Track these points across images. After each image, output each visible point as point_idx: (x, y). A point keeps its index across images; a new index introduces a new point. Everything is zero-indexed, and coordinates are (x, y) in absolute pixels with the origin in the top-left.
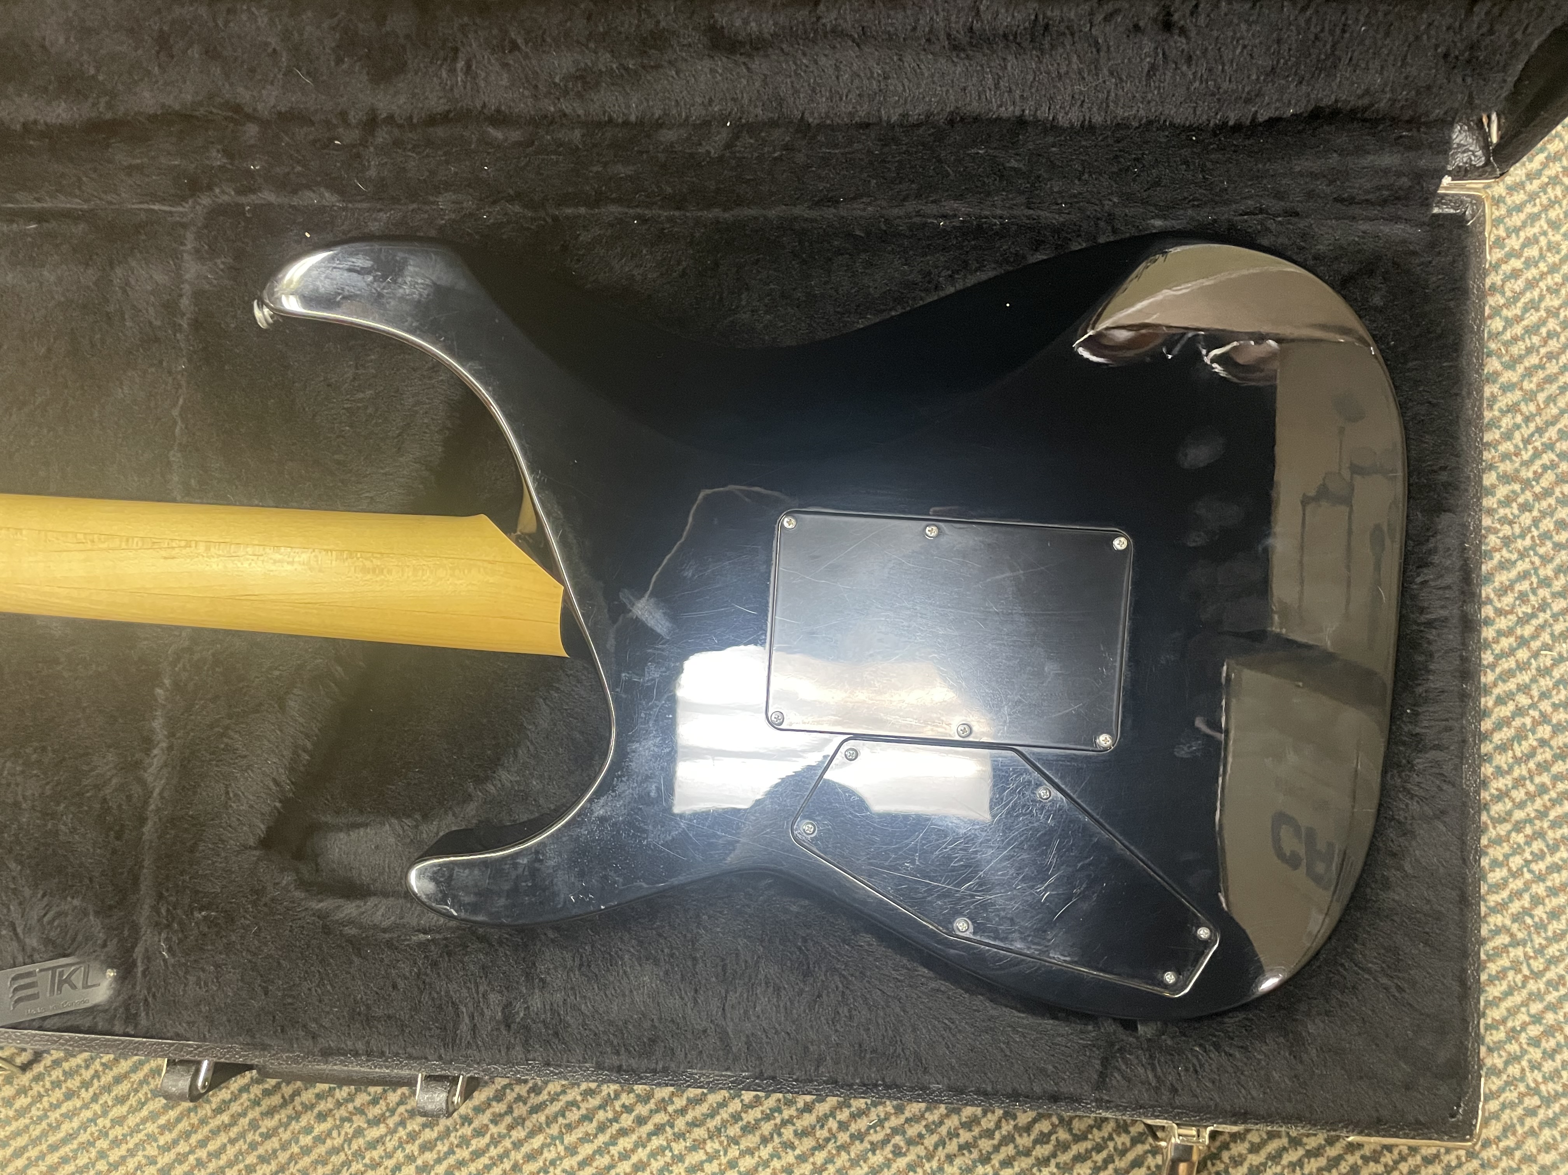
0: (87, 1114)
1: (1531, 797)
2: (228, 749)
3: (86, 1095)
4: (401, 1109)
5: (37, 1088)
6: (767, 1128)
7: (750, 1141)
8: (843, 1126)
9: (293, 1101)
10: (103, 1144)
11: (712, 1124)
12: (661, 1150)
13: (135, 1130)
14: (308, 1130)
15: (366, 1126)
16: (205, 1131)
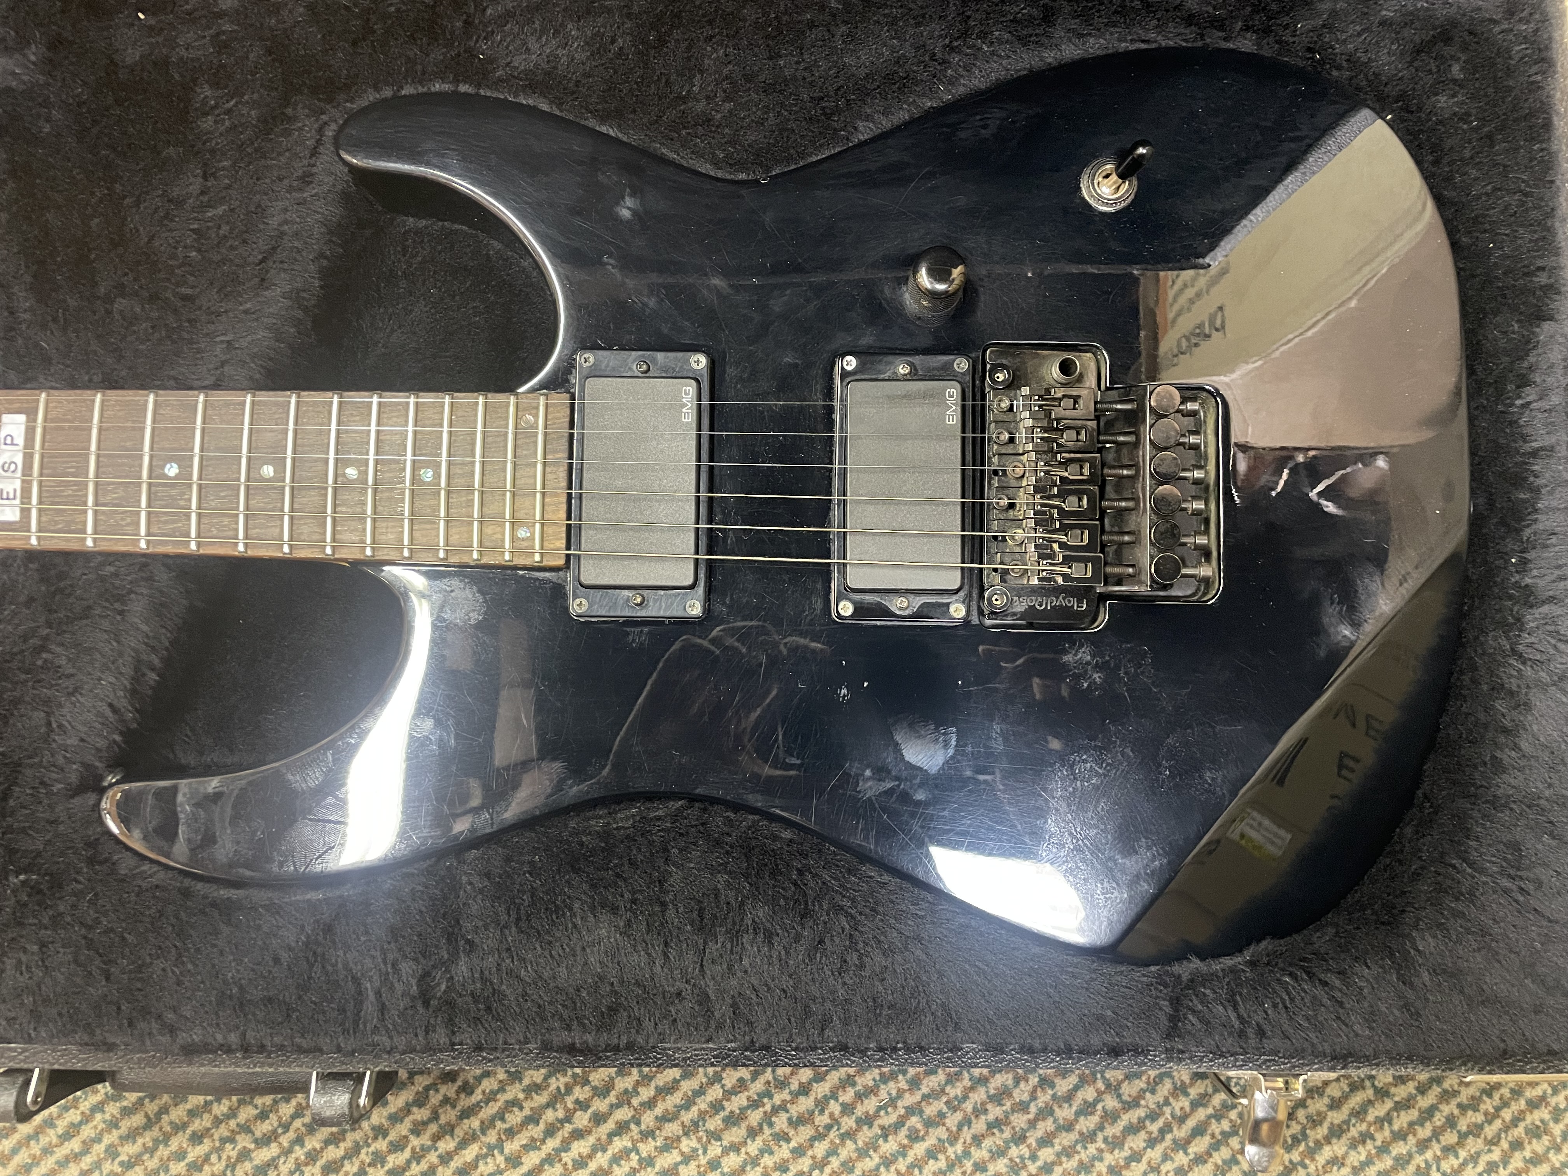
2: (47, 666)
4: (298, 1123)
6: (755, 1117)
7: (736, 1134)
8: (848, 1109)
9: (159, 1119)
11: (687, 1117)
12: (625, 1154)
14: (180, 1155)
15: (252, 1146)
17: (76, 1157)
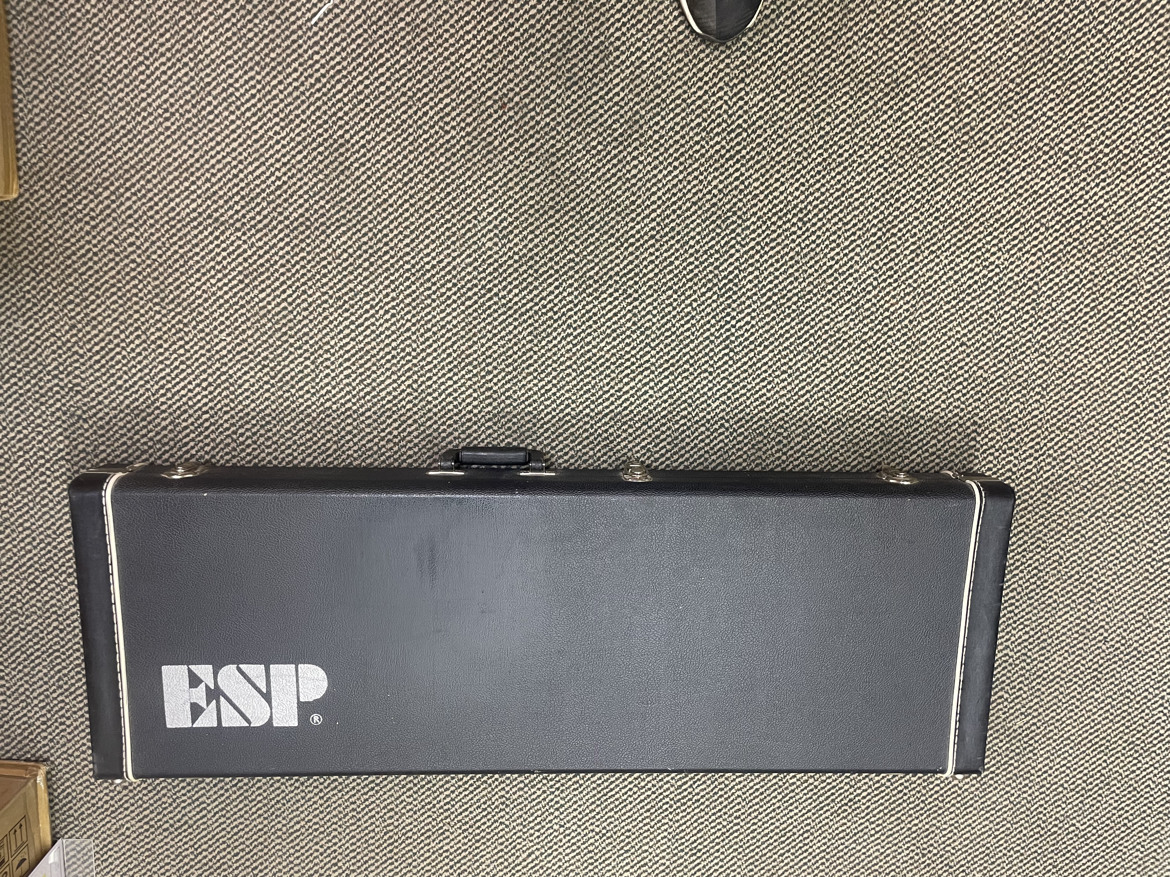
17: (545, 423)
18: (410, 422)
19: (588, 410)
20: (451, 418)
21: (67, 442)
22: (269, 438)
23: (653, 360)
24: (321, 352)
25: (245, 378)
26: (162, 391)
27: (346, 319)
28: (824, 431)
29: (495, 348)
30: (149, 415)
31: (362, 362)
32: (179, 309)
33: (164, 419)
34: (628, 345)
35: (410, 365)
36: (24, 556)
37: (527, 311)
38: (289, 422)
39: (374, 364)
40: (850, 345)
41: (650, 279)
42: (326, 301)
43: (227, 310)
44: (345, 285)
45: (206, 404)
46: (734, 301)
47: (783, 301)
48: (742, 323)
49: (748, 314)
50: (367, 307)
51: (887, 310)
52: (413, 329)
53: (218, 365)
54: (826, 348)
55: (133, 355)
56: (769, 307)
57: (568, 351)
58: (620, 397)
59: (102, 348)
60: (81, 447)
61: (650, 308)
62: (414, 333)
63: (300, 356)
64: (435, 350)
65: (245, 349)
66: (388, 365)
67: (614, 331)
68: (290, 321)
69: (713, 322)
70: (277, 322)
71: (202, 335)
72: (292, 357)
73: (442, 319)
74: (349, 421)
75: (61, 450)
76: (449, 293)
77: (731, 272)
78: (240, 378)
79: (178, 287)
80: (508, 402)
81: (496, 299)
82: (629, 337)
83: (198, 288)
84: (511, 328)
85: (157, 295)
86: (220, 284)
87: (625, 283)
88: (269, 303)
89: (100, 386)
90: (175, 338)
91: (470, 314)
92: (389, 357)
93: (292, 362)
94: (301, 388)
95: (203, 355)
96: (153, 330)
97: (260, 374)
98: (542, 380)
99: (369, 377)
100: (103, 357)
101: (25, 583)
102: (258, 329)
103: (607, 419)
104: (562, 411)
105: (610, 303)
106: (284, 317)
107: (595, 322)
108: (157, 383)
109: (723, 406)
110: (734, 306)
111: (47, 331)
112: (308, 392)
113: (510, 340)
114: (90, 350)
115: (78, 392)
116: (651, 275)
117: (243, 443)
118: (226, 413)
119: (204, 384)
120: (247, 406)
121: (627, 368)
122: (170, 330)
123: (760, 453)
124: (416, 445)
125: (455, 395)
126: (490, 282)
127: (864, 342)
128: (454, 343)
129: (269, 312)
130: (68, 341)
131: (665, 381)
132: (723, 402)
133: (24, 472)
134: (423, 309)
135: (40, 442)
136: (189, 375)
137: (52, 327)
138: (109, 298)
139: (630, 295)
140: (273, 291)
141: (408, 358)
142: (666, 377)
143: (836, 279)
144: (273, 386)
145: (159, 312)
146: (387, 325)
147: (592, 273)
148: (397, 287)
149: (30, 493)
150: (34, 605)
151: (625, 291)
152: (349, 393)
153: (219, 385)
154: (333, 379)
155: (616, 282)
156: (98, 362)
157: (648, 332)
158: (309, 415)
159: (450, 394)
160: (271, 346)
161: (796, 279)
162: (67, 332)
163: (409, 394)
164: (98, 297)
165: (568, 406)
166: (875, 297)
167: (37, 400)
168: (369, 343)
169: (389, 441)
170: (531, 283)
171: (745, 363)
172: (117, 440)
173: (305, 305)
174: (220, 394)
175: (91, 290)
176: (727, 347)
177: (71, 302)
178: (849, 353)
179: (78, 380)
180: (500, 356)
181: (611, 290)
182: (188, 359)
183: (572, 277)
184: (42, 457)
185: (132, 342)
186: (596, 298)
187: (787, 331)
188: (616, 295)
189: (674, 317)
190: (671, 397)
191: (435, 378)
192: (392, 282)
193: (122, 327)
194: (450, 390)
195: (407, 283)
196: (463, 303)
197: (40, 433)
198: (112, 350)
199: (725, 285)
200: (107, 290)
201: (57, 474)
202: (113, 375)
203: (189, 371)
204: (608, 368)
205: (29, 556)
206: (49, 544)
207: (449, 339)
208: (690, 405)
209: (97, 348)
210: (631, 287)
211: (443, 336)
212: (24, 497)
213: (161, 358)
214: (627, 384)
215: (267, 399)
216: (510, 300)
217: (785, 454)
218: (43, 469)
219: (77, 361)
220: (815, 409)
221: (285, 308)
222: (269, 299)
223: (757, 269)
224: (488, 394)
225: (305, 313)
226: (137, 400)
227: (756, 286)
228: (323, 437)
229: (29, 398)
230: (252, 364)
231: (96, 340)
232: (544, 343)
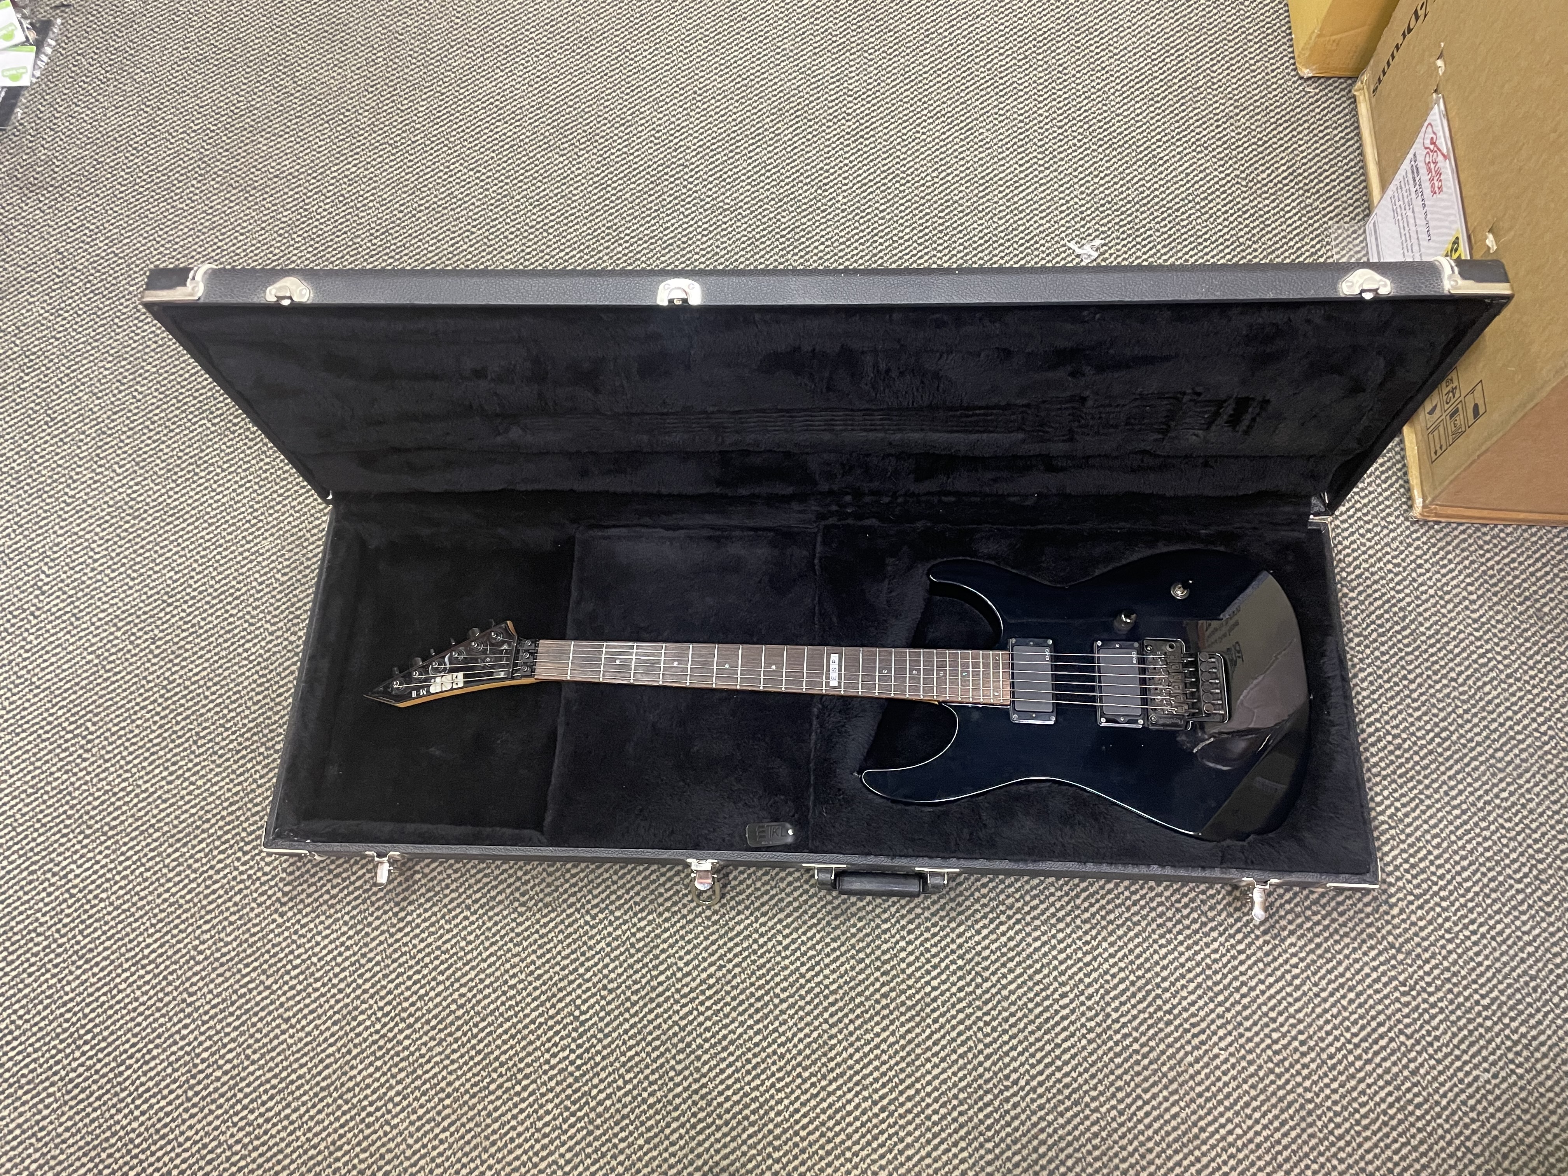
0: (748, 922)
1: (1388, 766)
2: (845, 732)
3: (747, 913)
5: (723, 911)
6: (1068, 919)
7: (1061, 926)
8: (1103, 918)
10: (756, 936)
11: (1043, 918)
12: (1020, 931)
13: (772, 928)
14: (854, 925)
16: (805, 928)
17: (815, 925)
18: (985, 932)
19: (761, 941)
20: (934, 935)
21: (1413, 918)
22: (1160, 916)
23: (676, 1007)
24: (1099, 1030)
25: (1193, 997)
26: (1297, 982)
27: (1067, 1075)
28: (468, 908)
29: (877, 1029)
30: (1312, 951)
31: (1046, 1015)
32: (1281, 1093)
33: (1293, 945)
34: (707, 1029)
35: (985, 1009)
36: (1458, 773)
37: (835, 1079)
38: (1137, 936)
39: (1031, 1011)
40: (428, 1022)
41: (677, 1119)
42: (1093, 1099)
43: (1220, 1090)
44: (1069, 1122)
45: (1242, 963)
46: (570, 1086)
47: (508, 1085)
48: (561, 1055)
49: (552, 1068)
50: (1040, 1090)
51: (377, 1069)
52: (981, 1058)
53: (1228, 1016)
54: (458, 1018)
55: (1336, 1033)
56: (526, 1077)
57: (785, 1022)
58: (720, 958)
59: (1376, 1042)
60: (1395, 911)
61: (678, 1079)
62: (981, 1052)
63: (1124, 1025)
64: (953, 1028)
65: (1195, 1036)
66: (1013, 1009)
67: (725, 1049)
68: (1138, 1074)
69: (598, 1058)
70: (1155, 1072)
71: (1250, 1057)
72: (1135, 1023)
73: (944, 1071)
74: (1060, 936)
75: (1421, 907)
76: (936, 1106)
77: (572, 1126)
78: (1200, 997)
79: (1283, 1124)
80: (862, 955)
81: (876, 1097)
82: (706, 1040)
83: (1257, 1122)
84: (857, 1056)
85: (1310, 1113)
86: (1230, 1127)
87: (709, 1115)
88: (1166, 1099)
89: (1377, 992)
90: (1284, 1054)
91: (909, 1076)
92: (1012, 1020)
93: (1135, 1017)
94: (1122, 981)
95: (1248, 1029)
96: (1313, 1066)
97: (1175, 1001)
98: (818, 984)
99: (1037, 995)
100: (1374, 1030)
101: (1454, 738)
102: (1179, 1063)
103: (738, 928)
104: (794, 941)
105: (728, 1088)
106: (1146, 1079)
107: (749, 1061)
108: (1305, 994)
109: (591, 943)
110: (570, 1080)
111: (1448, 1068)
112: (1114, 976)
113: (858, 1039)
114: (1392, 1040)
115: (1403, 984)
116: (675, 1125)
117: (1193, 910)
118: (1215, 951)
119: (1244, 990)
120: (1189, 959)
121: (710, 998)
122: (1292, 1066)
123: (549, 880)
124: (977, 901)
125: (928, 966)
126: (883, 1121)
127: (410, 1026)
128: (929, 1037)
129: (1166, 1087)
130: (1419, 1053)
131: (662, 978)
132: (590, 948)
133: (1466, 880)
134: (969, 1085)
135: (1447, 919)
136: (1265, 1004)
137: (1441, 1073)
138: (1371, 1111)
139: (702, 1098)
140: (1161, 1116)
141: (987, 1018)
142: (661, 984)
143: (439, 1113)
144: (1158, 985)
145: (1306, 1090)
146: (1015, 1064)
147: (751, 1130)
148: (1002, 1116)
149: (1456, 852)
150: (1441, 710)
151: (709, 1104)
152: (1062, 973)
153: (1226, 988)
154: (1082, 993)
155: (720, 1117)
156: (1381, 1024)
157: (681, 1046)
158: (1112, 944)
159: (935, 967)
160: (1162, 1040)
161: (489, 1115)
162: (1422, 1065)
163: (986, 969)
164: (1385, 1113)
165: (786, 948)
166: (391, 1087)
167: (1455, 974)
168: (1038, 1040)
169: (1010, 907)
170: (830, 1118)
171: (560, 1000)
172: (1350, 919)
173: (1120, 1095)
174: (1225, 976)
175: (1394, 1122)
176: (582, 1023)
177: (1419, 1106)
178: (429, 1011)
179: (1404, 999)
180: (872, 1018)
181: (727, 1105)
182: (1267, 1025)
183: (777, 1126)
184: (1443, 899)
185: (1339, 1050)
186: (746, 1095)
187: (505, 1042)
188: (721, 1099)
189: (647, 1067)
190: (656, 957)
191: (954, 989)
192: (1008, 1124)
193: (1352, 1070)
194: (934, 973)
195: (989, 1122)
196: (918, 1092)
197: (1448, 931)
198: (1364, 1040)
199: (580, 1109)
200: (1374, 1122)
201: (1424, 876)
202: (1361, 1006)
203: (1265, 1009)
204: (734, 999)
205: (1451, 772)
206: (1427, 787)
207: (935, 1044)
208: (633, 945)
209: (1383, 1043)
210: (702, 1109)
211: (944, 1048)
212: (1463, 847)
213: (1301, 1027)
214: (710, 976)
215: (1164, 968)
216: (857, 1094)
217: (519, 879)
218: (1441, 883)
219: (1407, 1026)
220: (477, 937)
221: (1145, 1091)
222: (1166, 1105)
223: (538, 1130)
224: (887, 967)
225: (1120, 1083)
226: (1329, 972)
227: (541, 1106)
228: (1093, 915)
229: (1464, 978)
230: (1185, 1015)
231: (1384, 1054)
232: (815, 1034)
